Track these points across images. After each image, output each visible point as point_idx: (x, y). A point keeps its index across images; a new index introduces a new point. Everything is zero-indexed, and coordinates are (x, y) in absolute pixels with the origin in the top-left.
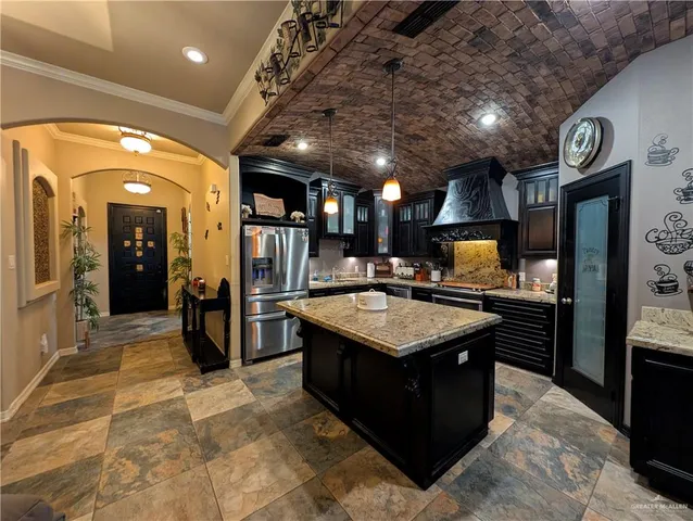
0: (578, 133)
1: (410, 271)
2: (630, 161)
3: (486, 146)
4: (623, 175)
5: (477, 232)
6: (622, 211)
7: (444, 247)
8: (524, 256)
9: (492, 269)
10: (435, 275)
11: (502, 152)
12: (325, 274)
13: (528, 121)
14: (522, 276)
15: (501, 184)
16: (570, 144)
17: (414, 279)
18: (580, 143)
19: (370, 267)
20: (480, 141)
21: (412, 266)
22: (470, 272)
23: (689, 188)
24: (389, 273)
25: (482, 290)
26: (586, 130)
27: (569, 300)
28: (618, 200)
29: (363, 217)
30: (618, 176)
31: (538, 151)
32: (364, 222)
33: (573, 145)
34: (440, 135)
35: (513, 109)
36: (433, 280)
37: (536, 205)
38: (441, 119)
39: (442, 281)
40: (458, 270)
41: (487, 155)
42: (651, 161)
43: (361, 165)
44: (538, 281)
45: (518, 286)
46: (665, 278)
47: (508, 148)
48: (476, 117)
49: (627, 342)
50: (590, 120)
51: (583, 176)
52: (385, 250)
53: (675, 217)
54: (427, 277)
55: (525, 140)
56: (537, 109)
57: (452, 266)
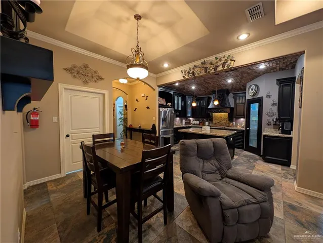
0: (252, 87)
2: (263, 96)
3: (227, 86)
7: (210, 115)
8: (234, 118)
9: (225, 121)
13: (239, 82)
14: (234, 123)
15: (228, 96)
16: (249, 90)
18: (252, 90)
19: (184, 121)
21: (199, 121)
22: (218, 122)
23: (273, 104)
24: (189, 123)
27: (248, 128)
28: (260, 104)
30: (260, 99)
32: (184, 106)
35: (236, 79)
37: (239, 103)
39: (209, 125)
40: (214, 122)
42: (267, 97)
44: (239, 124)
45: (233, 126)
46: (269, 122)
47: (232, 87)
48: (227, 80)
49: (262, 135)
50: (254, 85)
51: (253, 98)
52: (189, 115)
53: (271, 109)
54: (204, 124)
55: (237, 86)
56: (242, 80)
57: (212, 121)
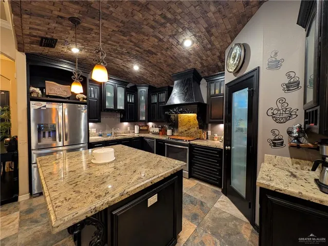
0: (233, 52)
1: (157, 130)
2: (259, 67)
3: (190, 61)
4: (255, 75)
5: (186, 109)
6: (254, 98)
7: (172, 117)
8: (210, 123)
9: (196, 129)
10: (169, 132)
11: (198, 66)
12: (107, 132)
13: (209, 46)
14: (209, 132)
15: (199, 84)
16: (230, 59)
17: (159, 134)
18: (234, 58)
19: (137, 128)
20: (187, 58)
21: (158, 127)
22: (186, 131)
23: (289, 83)
24: (147, 131)
25: (189, 141)
26: (237, 51)
27: (229, 147)
28: (253, 90)
29: (131, 99)
30: (253, 76)
31: (216, 66)
32: (132, 103)
33: (231, 60)
34: (164, 52)
35: (200, 37)
36: (168, 134)
37: (215, 95)
38: (160, 40)
39: (173, 135)
40: (180, 129)
41: (191, 67)
42: (270, 67)
43: (126, 69)
44: (216, 135)
45: (207, 138)
46: (277, 138)
47: (201, 63)
48: (181, 41)
49: (257, 184)
50: (239, 45)
51: (236, 78)
52: (144, 118)
53: (282, 100)
54: (165, 133)
55: (209, 59)
56: (213, 38)
57: (177, 127)
